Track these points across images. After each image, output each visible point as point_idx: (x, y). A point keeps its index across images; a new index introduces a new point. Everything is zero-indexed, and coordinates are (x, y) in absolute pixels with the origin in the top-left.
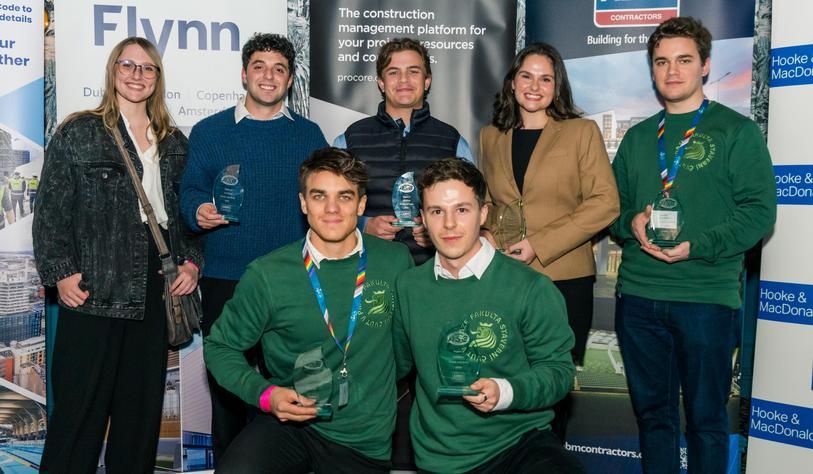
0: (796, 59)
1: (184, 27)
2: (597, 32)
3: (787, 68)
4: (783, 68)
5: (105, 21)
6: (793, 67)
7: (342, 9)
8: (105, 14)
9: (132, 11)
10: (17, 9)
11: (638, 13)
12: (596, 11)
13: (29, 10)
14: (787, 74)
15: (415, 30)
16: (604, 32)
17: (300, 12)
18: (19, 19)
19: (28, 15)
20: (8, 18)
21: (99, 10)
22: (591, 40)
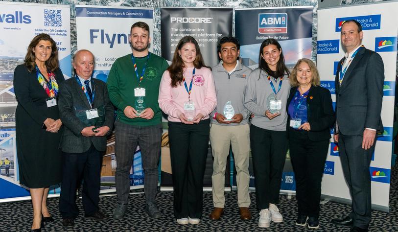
0: (325, 45)
1: (119, 36)
2: (260, 35)
3: (322, 48)
4: (321, 48)
5: (94, 35)
6: (324, 47)
7: (172, 28)
8: (94, 33)
9: (102, 31)
10: (62, 31)
11: (273, 29)
12: (259, 28)
13: (66, 31)
14: (322, 50)
15: (197, 35)
16: (262, 35)
17: (156, 26)
18: (63, 35)
19: (65, 33)
20: (59, 35)
21: (92, 31)
22: (257, 38)
